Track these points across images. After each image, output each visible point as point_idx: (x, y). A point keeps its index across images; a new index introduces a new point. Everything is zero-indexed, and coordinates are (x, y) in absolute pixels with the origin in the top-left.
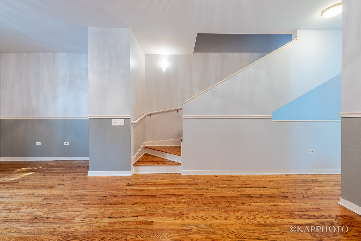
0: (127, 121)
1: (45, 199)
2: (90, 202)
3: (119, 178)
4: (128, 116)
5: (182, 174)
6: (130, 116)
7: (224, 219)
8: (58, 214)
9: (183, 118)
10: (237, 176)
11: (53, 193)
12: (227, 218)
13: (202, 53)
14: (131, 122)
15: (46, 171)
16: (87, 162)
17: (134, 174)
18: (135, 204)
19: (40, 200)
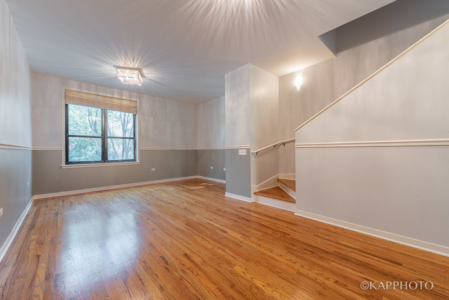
0: (248, 150)
1: (196, 202)
2: (211, 210)
3: (241, 202)
4: (248, 146)
5: (295, 214)
6: (249, 146)
7: (277, 255)
8: (193, 210)
9: (296, 146)
10: (371, 237)
11: (201, 200)
12: (282, 256)
13: (351, 50)
14: (251, 151)
15: (209, 188)
16: (225, 185)
17: (255, 202)
18: (230, 219)
19: (193, 201)
